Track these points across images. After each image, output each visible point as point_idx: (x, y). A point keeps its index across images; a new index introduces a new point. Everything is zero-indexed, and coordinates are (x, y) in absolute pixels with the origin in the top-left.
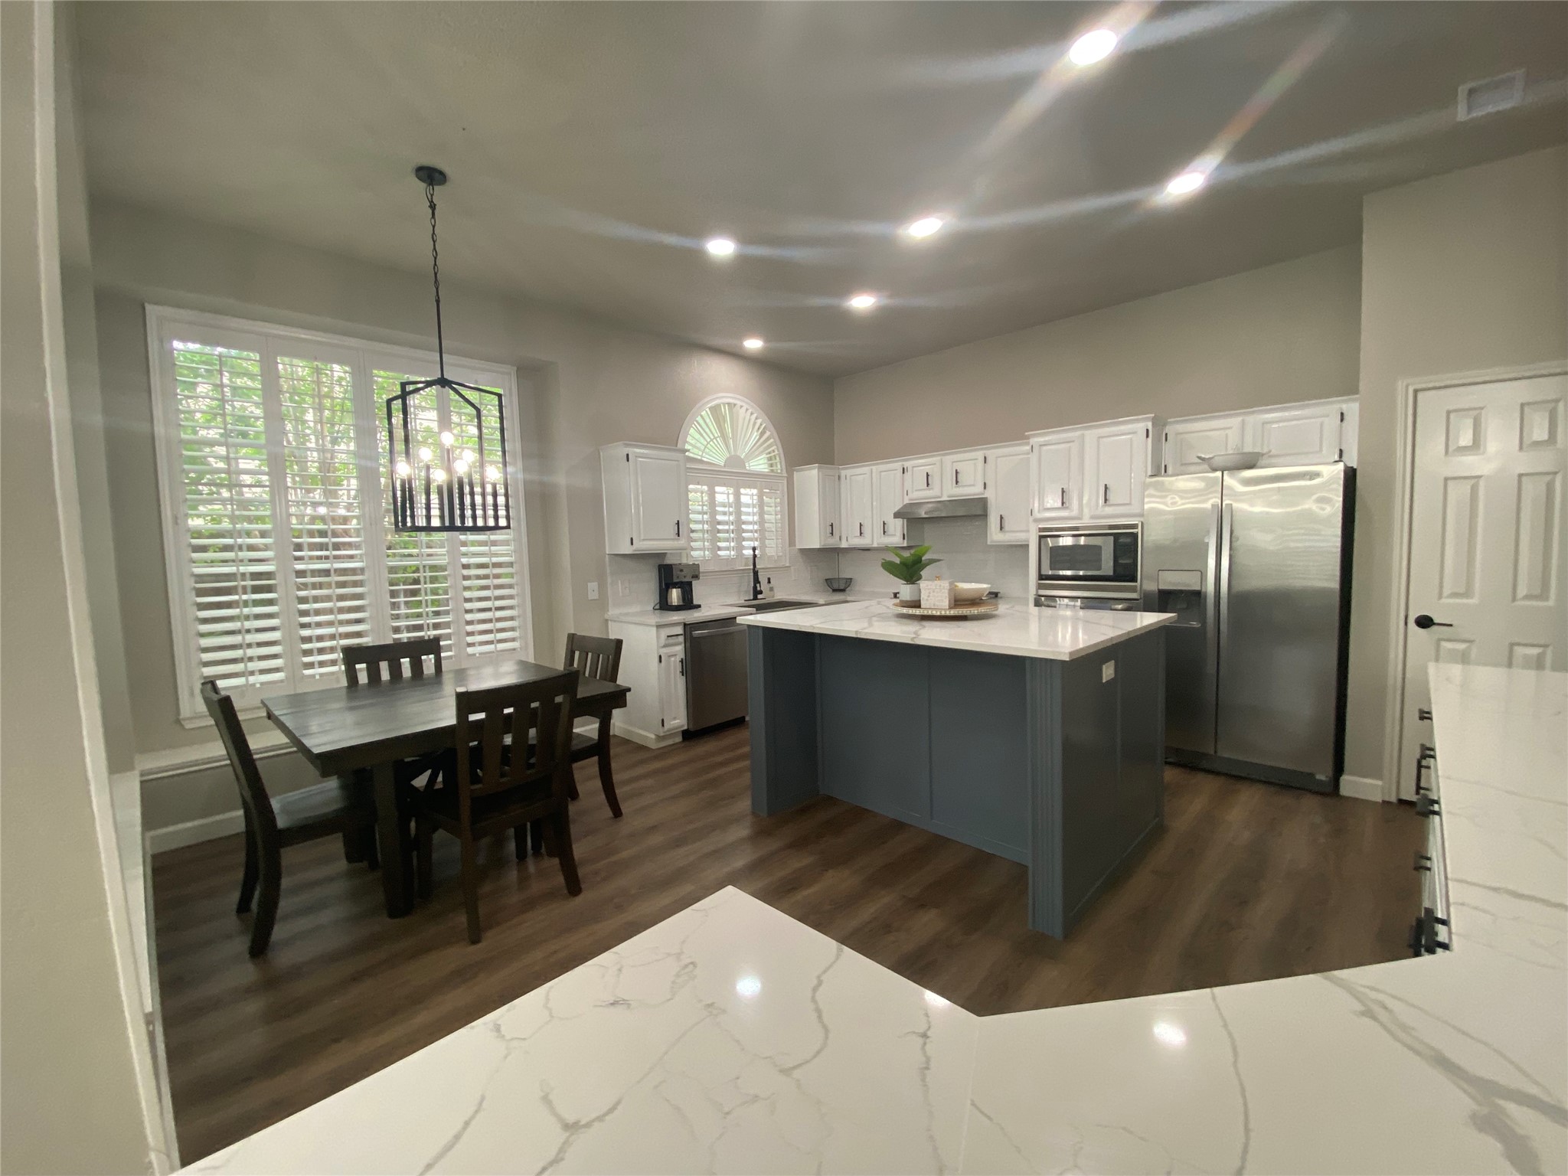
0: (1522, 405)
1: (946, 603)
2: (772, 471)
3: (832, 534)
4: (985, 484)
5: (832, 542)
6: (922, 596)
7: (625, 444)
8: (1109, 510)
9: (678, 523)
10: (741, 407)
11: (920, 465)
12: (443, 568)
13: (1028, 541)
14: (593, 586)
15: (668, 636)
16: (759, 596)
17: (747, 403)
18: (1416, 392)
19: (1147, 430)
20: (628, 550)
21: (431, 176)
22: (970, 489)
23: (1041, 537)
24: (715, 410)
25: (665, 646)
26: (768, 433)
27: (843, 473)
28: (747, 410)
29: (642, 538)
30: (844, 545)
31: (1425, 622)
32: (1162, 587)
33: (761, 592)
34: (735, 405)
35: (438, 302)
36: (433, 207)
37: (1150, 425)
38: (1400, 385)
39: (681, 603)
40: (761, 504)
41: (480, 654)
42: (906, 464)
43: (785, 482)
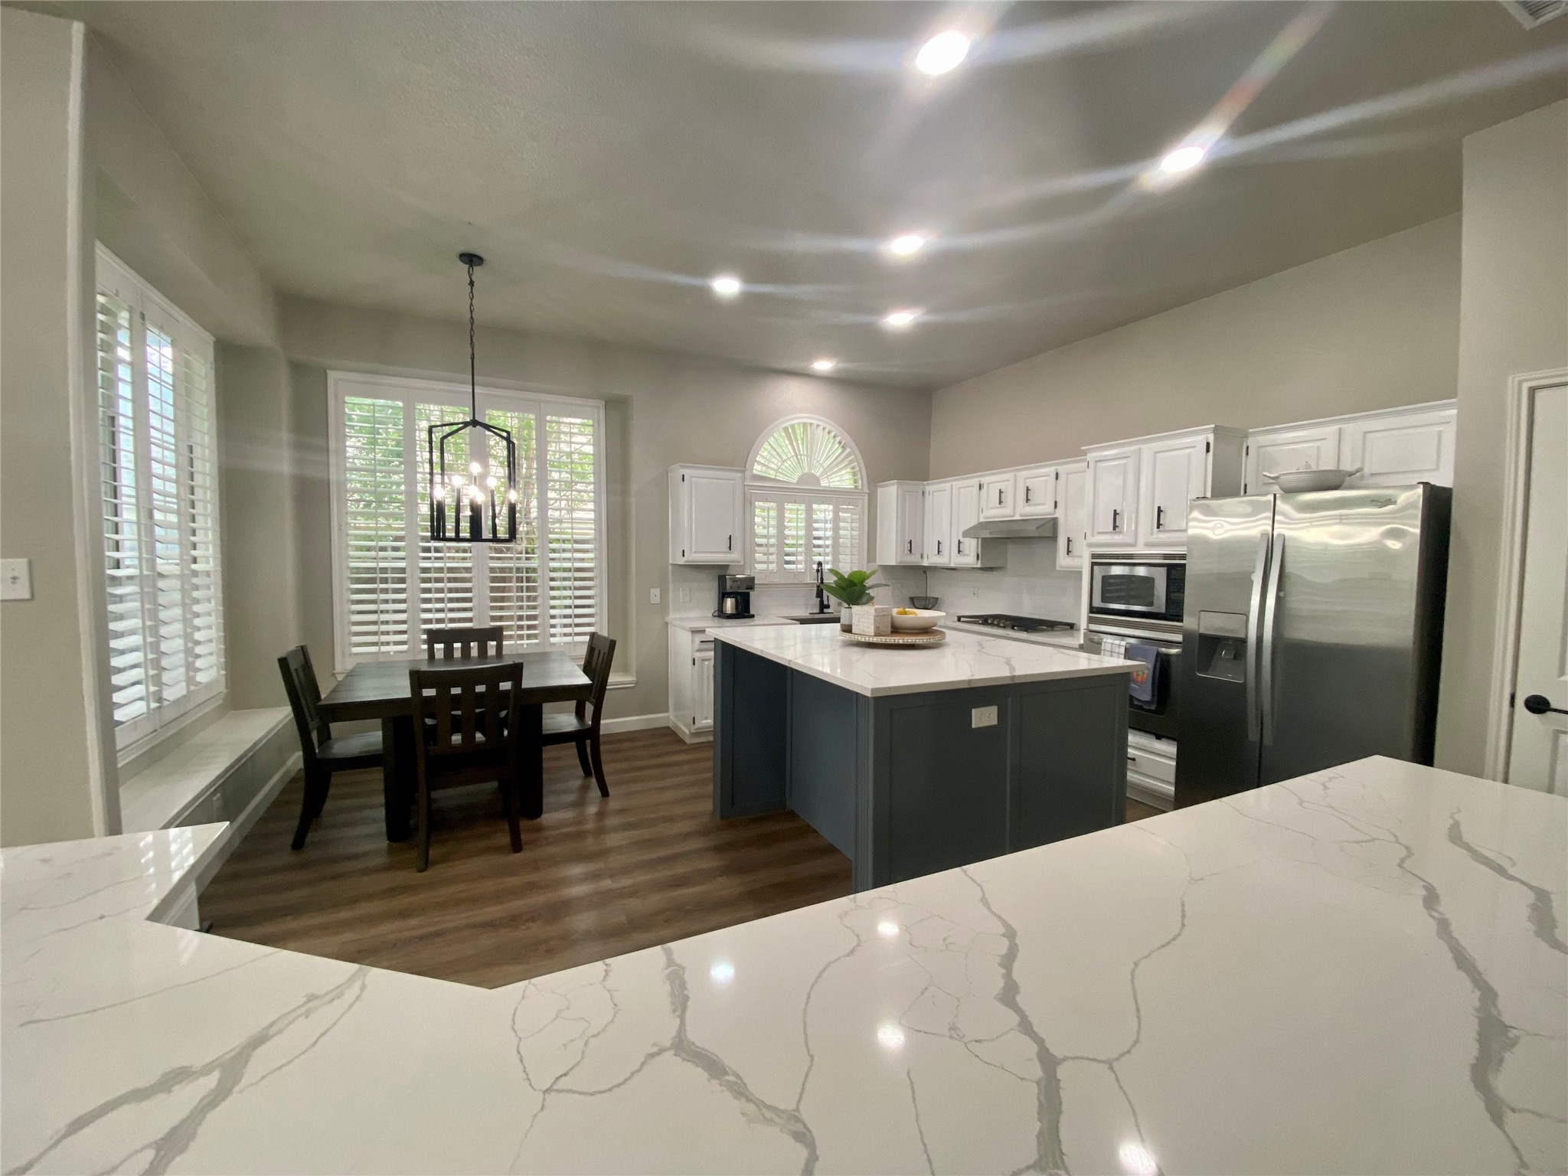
1: (871, 631)
2: (856, 487)
3: (910, 551)
4: (1056, 503)
5: (913, 560)
6: (854, 621)
7: (681, 466)
8: (1163, 537)
9: (731, 537)
10: (818, 426)
11: (994, 481)
12: (534, 570)
13: (1082, 568)
14: (655, 592)
15: (702, 642)
16: (825, 610)
17: (826, 422)
18: (1532, 391)
19: (1208, 444)
20: (681, 561)
21: (471, 259)
22: (1041, 508)
23: (1093, 564)
24: (786, 429)
25: (699, 650)
26: (848, 450)
27: (928, 489)
28: (824, 429)
29: (693, 550)
30: (925, 563)
31: (1538, 705)
32: (1202, 631)
33: (828, 607)
34: (811, 424)
35: (473, 359)
36: (472, 283)
37: (1211, 438)
38: (1511, 381)
39: (734, 612)
40: (836, 520)
42: (985, 480)
43: (866, 497)
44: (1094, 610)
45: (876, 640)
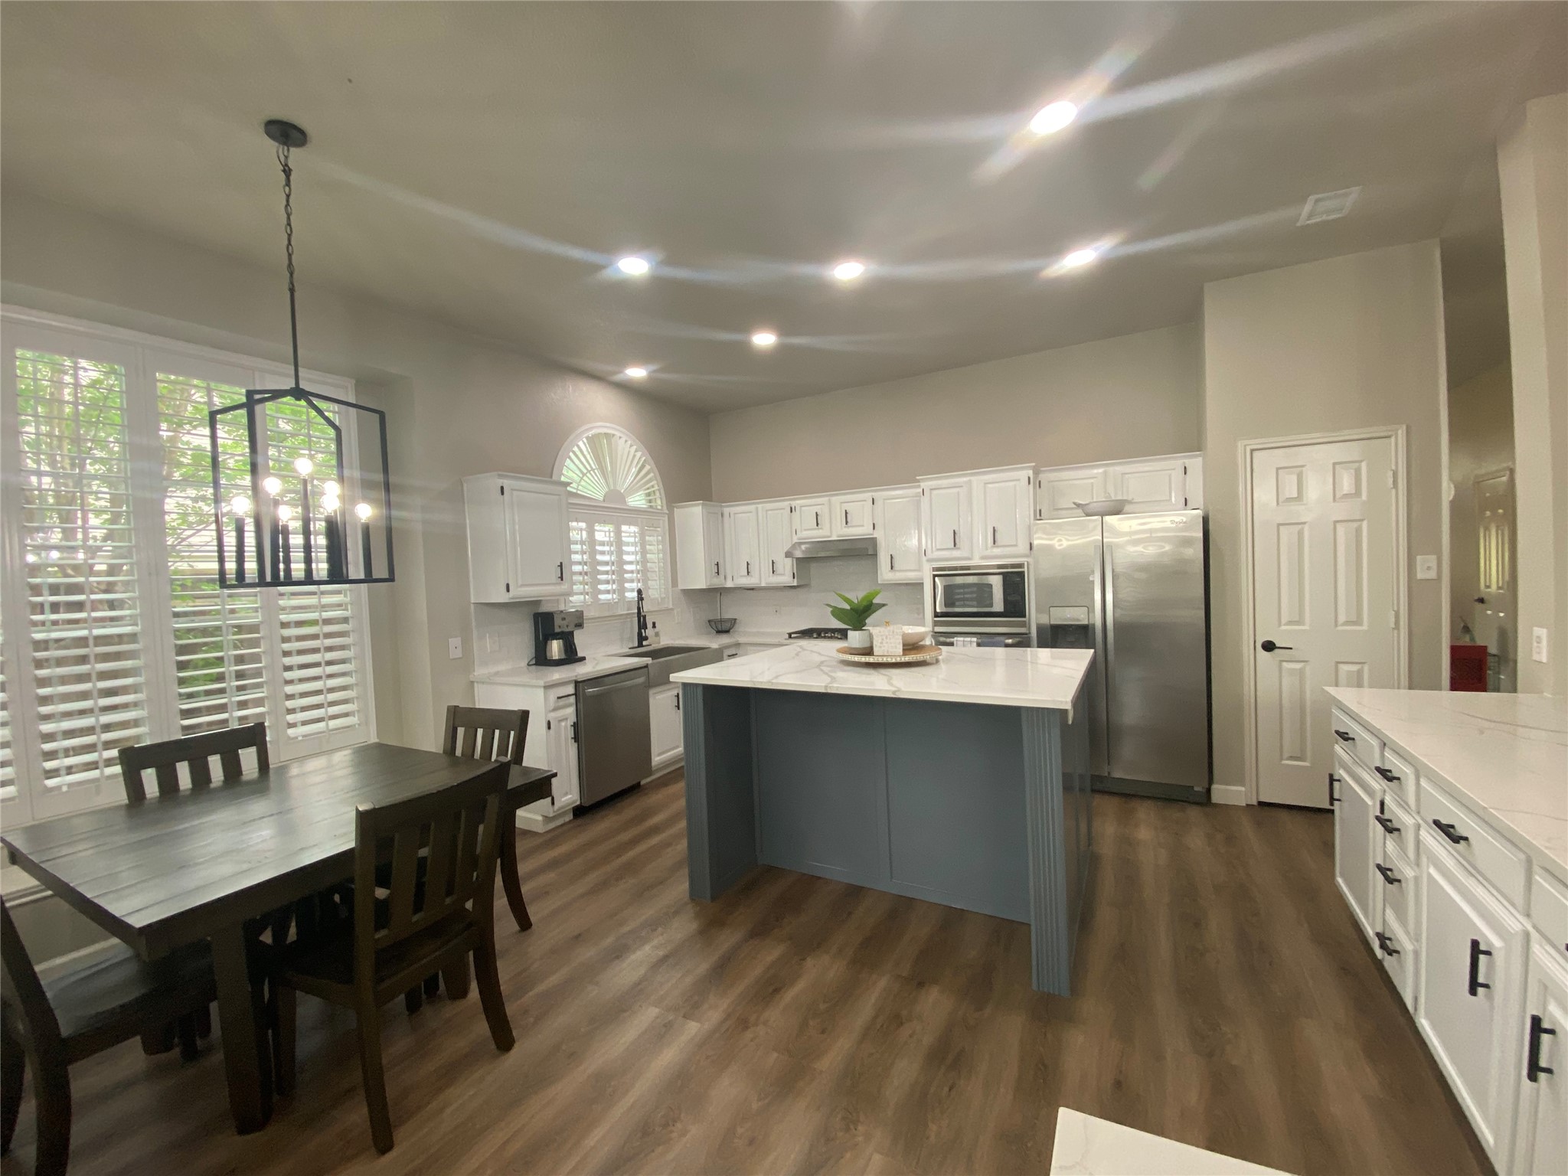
0: (1334, 464)
1: (900, 650)
2: (651, 507)
3: (718, 573)
4: (874, 524)
5: (717, 582)
6: (875, 643)
7: (499, 475)
8: (997, 551)
9: (561, 565)
10: (620, 438)
11: (808, 506)
13: (923, 580)
14: (455, 642)
15: (559, 698)
16: (644, 643)
17: (627, 435)
18: (1252, 451)
19: (1029, 478)
20: (502, 597)
21: (286, 133)
22: (859, 530)
23: (935, 576)
24: (593, 441)
25: (555, 709)
26: (648, 467)
27: (726, 511)
28: (626, 441)
29: (520, 583)
30: (729, 584)
31: (1269, 646)
32: (1053, 622)
33: (646, 638)
34: (614, 435)
35: (292, 290)
36: (287, 172)
37: (1031, 473)
38: (1240, 444)
39: (563, 656)
40: (643, 543)
41: (304, 736)
42: (794, 503)
43: (666, 518)
44: (939, 615)
45: (907, 659)
